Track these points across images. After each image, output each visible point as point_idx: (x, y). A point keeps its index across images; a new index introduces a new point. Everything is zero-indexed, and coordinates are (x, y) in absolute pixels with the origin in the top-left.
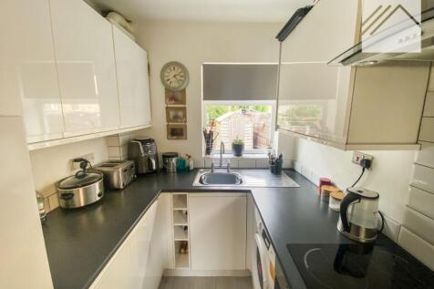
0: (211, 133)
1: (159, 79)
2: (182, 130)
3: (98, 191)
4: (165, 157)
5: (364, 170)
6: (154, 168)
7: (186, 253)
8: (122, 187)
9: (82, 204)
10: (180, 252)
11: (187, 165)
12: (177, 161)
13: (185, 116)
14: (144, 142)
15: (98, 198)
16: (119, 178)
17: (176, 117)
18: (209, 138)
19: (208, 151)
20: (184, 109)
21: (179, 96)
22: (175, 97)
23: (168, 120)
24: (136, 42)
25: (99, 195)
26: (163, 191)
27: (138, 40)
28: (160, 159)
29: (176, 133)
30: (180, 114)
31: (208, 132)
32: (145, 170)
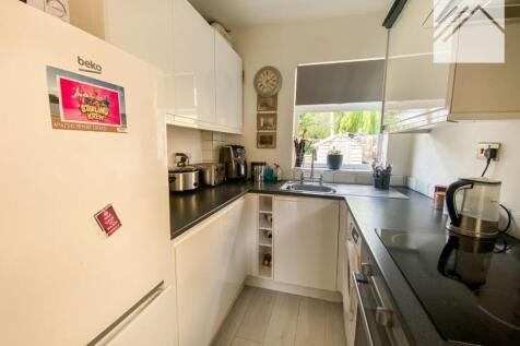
0: (303, 142)
1: (252, 86)
2: (271, 137)
3: (194, 181)
4: (253, 164)
5: (488, 162)
6: (243, 172)
7: (269, 265)
8: (213, 184)
9: (181, 189)
10: (263, 264)
11: (274, 175)
12: (265, 171)
13: (275, 123)
14: (235, 147)
15: (194, 187)
16: (211, 178)
17: (266, 125)
18: (300, 147)
19: (299, 163)
20: (275, 116)
21: (271, 101)
22: (267, 102)
23: (259, 128)
24: (233, 48)
25: (195, 184)
26: (250, 191)
27: (235, 47)
28: (249, 165)
29: (266, 141)
30: (271, 121)
31: (299, 141)
32: (234, 176)
